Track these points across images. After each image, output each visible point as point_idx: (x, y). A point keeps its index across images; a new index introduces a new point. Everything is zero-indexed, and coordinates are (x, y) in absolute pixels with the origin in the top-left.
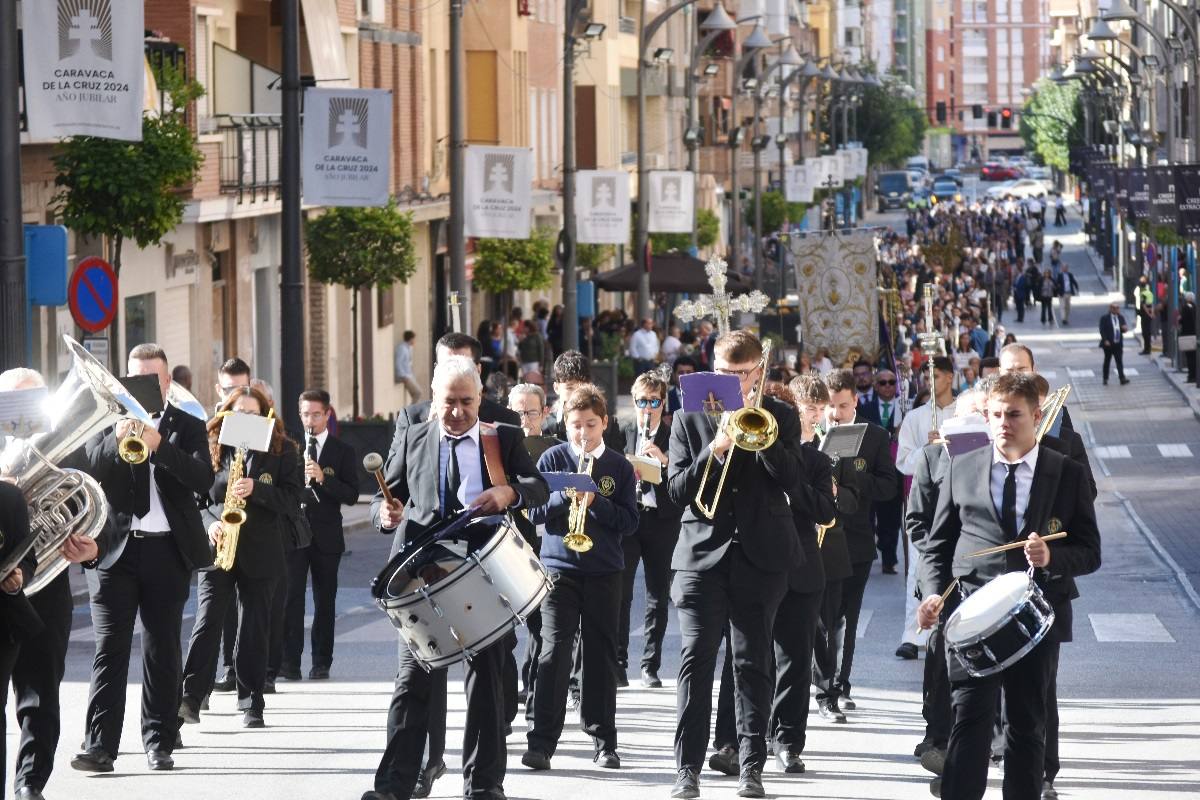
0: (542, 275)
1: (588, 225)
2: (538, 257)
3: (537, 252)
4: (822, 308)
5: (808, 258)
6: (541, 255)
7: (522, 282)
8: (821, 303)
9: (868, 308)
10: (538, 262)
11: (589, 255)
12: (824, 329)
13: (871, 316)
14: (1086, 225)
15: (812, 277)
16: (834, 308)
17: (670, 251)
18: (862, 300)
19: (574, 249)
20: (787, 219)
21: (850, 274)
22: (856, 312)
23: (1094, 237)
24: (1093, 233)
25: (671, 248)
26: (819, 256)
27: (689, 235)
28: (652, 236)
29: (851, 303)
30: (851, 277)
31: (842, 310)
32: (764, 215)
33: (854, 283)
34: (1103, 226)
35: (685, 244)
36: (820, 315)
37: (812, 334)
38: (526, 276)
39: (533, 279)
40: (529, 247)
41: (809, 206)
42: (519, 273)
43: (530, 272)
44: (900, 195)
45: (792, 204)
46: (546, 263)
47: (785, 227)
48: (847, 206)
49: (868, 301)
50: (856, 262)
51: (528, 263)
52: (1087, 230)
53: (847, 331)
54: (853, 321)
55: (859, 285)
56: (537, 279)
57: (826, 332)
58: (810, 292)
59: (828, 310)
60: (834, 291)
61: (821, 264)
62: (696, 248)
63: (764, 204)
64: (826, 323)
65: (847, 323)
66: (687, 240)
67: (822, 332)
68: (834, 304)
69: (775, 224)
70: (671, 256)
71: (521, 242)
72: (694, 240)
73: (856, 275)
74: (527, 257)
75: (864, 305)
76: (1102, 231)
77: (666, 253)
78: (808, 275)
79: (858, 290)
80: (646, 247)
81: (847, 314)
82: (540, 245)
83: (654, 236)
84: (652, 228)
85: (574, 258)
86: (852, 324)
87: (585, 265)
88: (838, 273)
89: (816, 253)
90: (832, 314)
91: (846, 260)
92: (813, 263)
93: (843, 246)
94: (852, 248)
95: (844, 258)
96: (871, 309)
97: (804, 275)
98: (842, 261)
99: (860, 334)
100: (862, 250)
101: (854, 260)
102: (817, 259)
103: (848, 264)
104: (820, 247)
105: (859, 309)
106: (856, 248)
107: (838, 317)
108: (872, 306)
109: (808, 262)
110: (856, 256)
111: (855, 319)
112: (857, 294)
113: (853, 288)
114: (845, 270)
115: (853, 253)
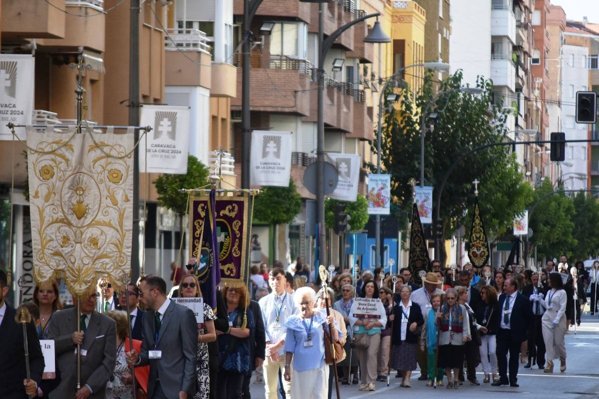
4: (62, 221)
5: (47, 157)
8: (60, 215)
9: (121, 226)
12: (62, 247)
13: (123, 236)
18: (114, 214)
21: (102, 181)
22: (105, 229)
26: (60, 156)
29: (100, 217)
30: (102, 186)
31: (89, 225)
33: (105, 193)
49: (121, 216)
50: (109, 168)
54: (102, 240)
55: (111, 196)
58: (47, 199)
59: (69, 224)
60: (80, 202)
64: (64, 240)
65: (94, 242)
67: (61, 249)
68: (79, 218)
73: (109, 184)
75: (115, 223)
78: (46, 179)
79: (109, 200)
81: (94, 232)
86: (100, 245)
89: (59, 152)
90: (74, 229)
91: (97, 165)
92: (54, 164)
93: (97, 146)
94: (106, 149)
95: (95, 161)
96: (124, 228)
97: (41, 178)
98: (92, 165)
99: (109, 257)
100: (119, 153)
101: (107, 165)
102: (59, 159)
103: (100, 169)
104: (65, 145)
105: (110, 226)
106: (111, 150)
107: (82, 233)
108: (125, 224)
109: (46, 161)
110: (110, 160)
111: (103, 237)
112: (108, 206)
113: (103, 199)
114: (95, 176)
115: (108, 156)
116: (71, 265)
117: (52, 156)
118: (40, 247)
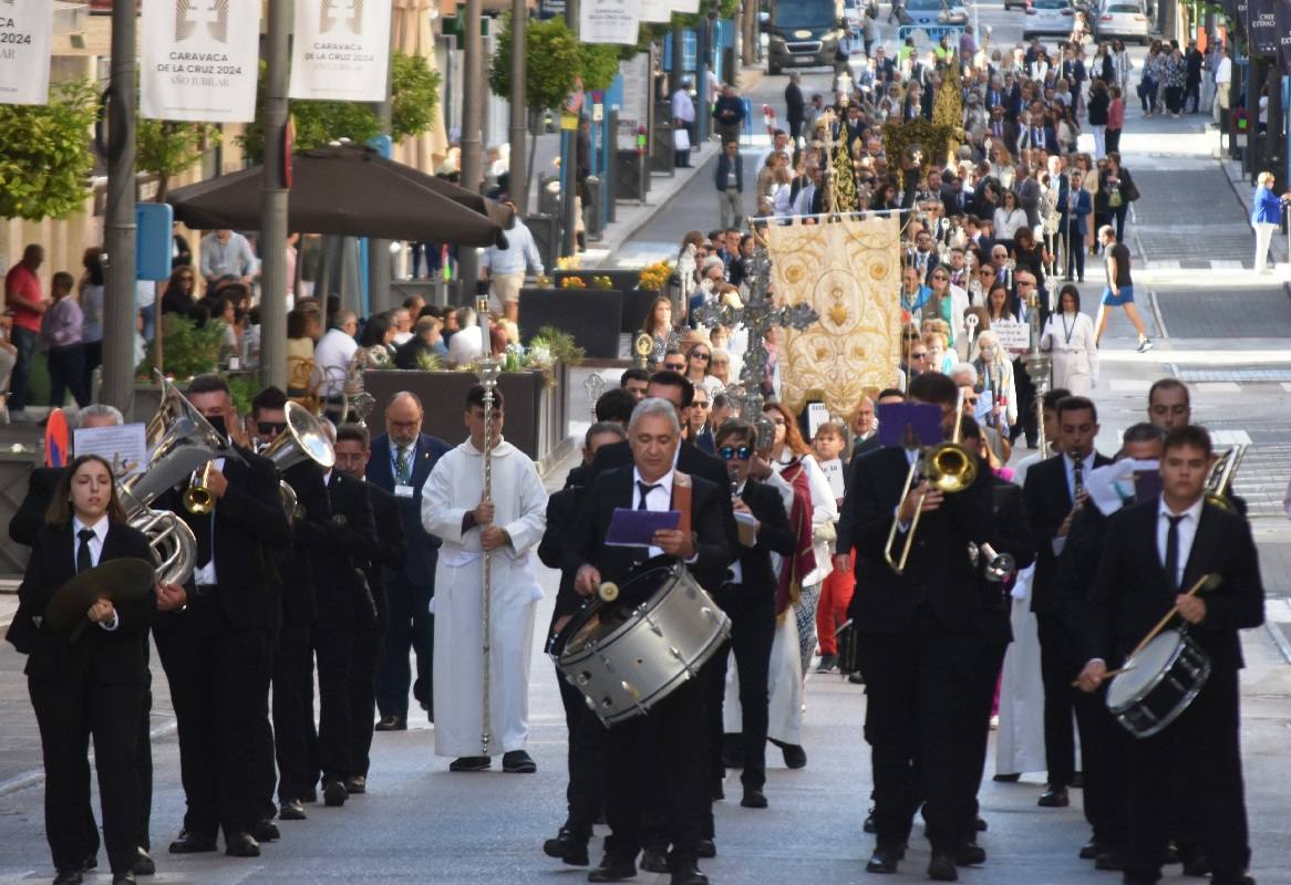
0: (65, 187)
1: (164, 79)
2: (59, 147)
3: (56, 136)
4: (816, 330)
5: (793, 255)
6: (65, 144)
7: (21, 198)
9: (888, 332)
10: (59, 156)
11: (161, 146)
12: (816, 361)
13: (891, 342)
14: (1223, 112)
15: (801, 283)
16: (839, 330)
17: (336, 143)
18: (879, 317)
19: (133, 133)
20: (579, 82)
21: (864, 279)
22: (871, 335)
23: (1242, 141)
24: (1242, 131)
25: (336, 138)
26: (810, 253)
27: (373, 107)
28: (296, 107)
29: (866, 323)
30: (863, 284)
31: (852, 333)
32: (530, 72)
33: (868, 292)
34: (1263, 118)
35: (366, 129)
36: (812, 340)
37: (797, 370)
38: (29, 188)
39: (46, 194)
40: (40, 125)
41: (626, 53)
42: (17, 181)
43: (40, 180)
44: (816, 37)
45: (589, 47)
46: (75, 160)
47: (577, 98)
48: (704, 59)
49: (888, 320)
50: (871, 262)
51: (35, 160)
52: (1227, 124)
53: (858, 364)
54: (868, 349)
55: (876, 296)
56: (55, 194)
57: (823, 366)
59: (826, 333)
60: (837, 305)
61: (814, 264)
62: (389, 138)
63: (531, 45)
64: (821, 354)
65: (859, 353)
66: (369, 119)
67: (814, 366)
68: (839, 324)
69: (554, 90)
70: (336, 154)
71: (21, 111)
72: (385, 118)
73: (872, 281)
74: (35, 146)
75: (882, 327)
76: (1263, 127)
77: (326, 146)
78: (793, 282)
79: (873, 302)
80: (284, 131)
81: (858, 340)
82: (63, 119)
83: (299, 108)
84: (298, 89)
85: (132, 150)
86: (866, 355)
87: (151, 170)
88: (843, 279)
89: (808, 247)
90: (835, 338)
91: (857, 259)
92: (801, 264)
93: (852, 238)
94: (866, 241)
95: (854, 256)
96: (892, 332)
97: (787, 281)
98: (850, 260)
99: (877, 369)
100: (882, 243)
101: (868, 258)
102: (809, 257)
103: (860, 265)
104: (814, 238)
105: (876, 331)
106: (871, 240)
107: (844, 344)
108: (892, 327)
109: (794, 261)
110: (871, 252)
111: (870, 346)
112: (872, 309)
113: (867, 301)
114: (855, 273)
115: (868, 248)
116: (830, 382)
117: (801, 254)
118: (787, 364)
